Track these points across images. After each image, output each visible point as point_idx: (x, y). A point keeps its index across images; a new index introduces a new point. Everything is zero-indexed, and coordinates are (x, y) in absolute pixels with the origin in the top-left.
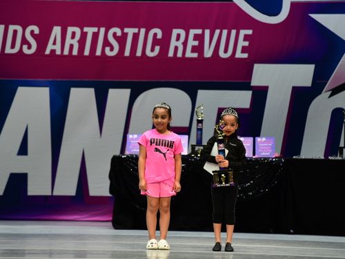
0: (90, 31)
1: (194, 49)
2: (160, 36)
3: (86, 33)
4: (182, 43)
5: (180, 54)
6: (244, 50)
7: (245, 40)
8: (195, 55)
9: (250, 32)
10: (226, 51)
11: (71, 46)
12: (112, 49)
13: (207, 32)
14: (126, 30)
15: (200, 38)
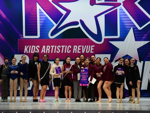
0: (53, 47)
1: (80, 51)
2: (71, 48)
3: (52, 47)
4: (76, 49)
5: (76, 52)
6: (93, 51)
7: (93, 48)
8: (80, 52)
9: (94, 46)
10: (88, 51)
11: (48, 51)
12: (58, 51)
13: (83, 46)
14: (62, 46)
15: (81, 48)
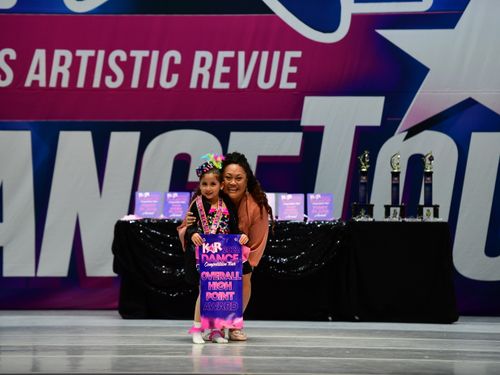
0: (85, 55)
1: (224, 78)
2: (178, 60)
3: (80, 58)
4: (207, 69)
5: (205, 85)
6: (291, 78)
7: (292, 65)
8: (226, 86)
9: (298, 54)
10: (267, 79)
11: (60, 76)
12: (114, 79)
13: (242, 55)
14: (133, 53)
15: (231, 63)
